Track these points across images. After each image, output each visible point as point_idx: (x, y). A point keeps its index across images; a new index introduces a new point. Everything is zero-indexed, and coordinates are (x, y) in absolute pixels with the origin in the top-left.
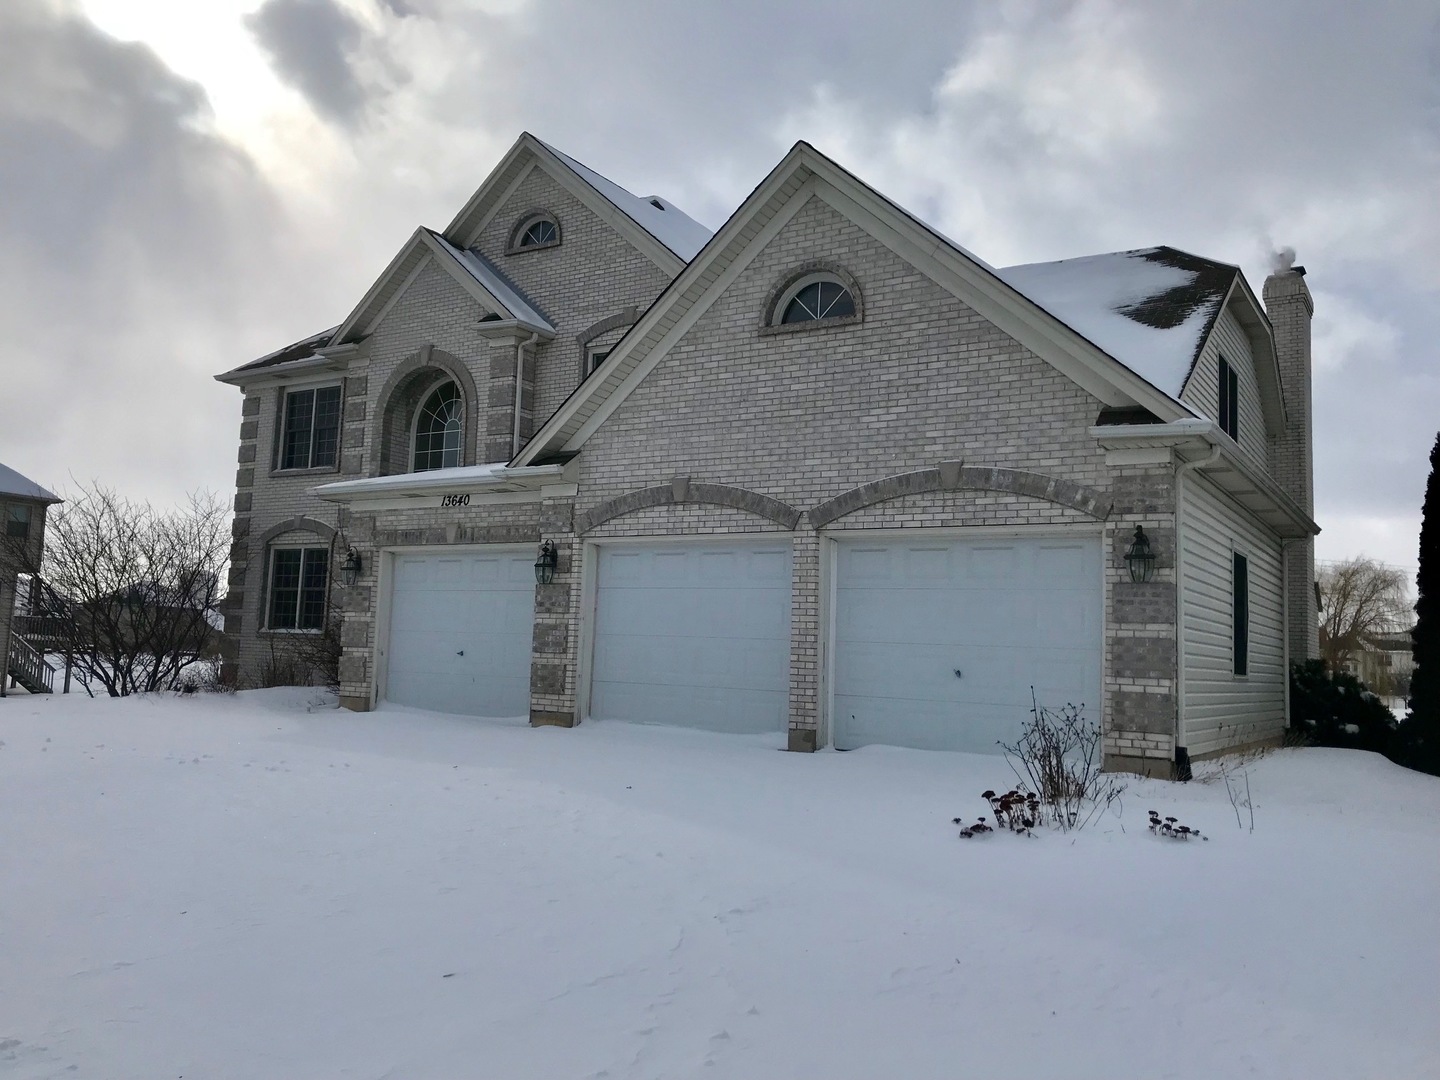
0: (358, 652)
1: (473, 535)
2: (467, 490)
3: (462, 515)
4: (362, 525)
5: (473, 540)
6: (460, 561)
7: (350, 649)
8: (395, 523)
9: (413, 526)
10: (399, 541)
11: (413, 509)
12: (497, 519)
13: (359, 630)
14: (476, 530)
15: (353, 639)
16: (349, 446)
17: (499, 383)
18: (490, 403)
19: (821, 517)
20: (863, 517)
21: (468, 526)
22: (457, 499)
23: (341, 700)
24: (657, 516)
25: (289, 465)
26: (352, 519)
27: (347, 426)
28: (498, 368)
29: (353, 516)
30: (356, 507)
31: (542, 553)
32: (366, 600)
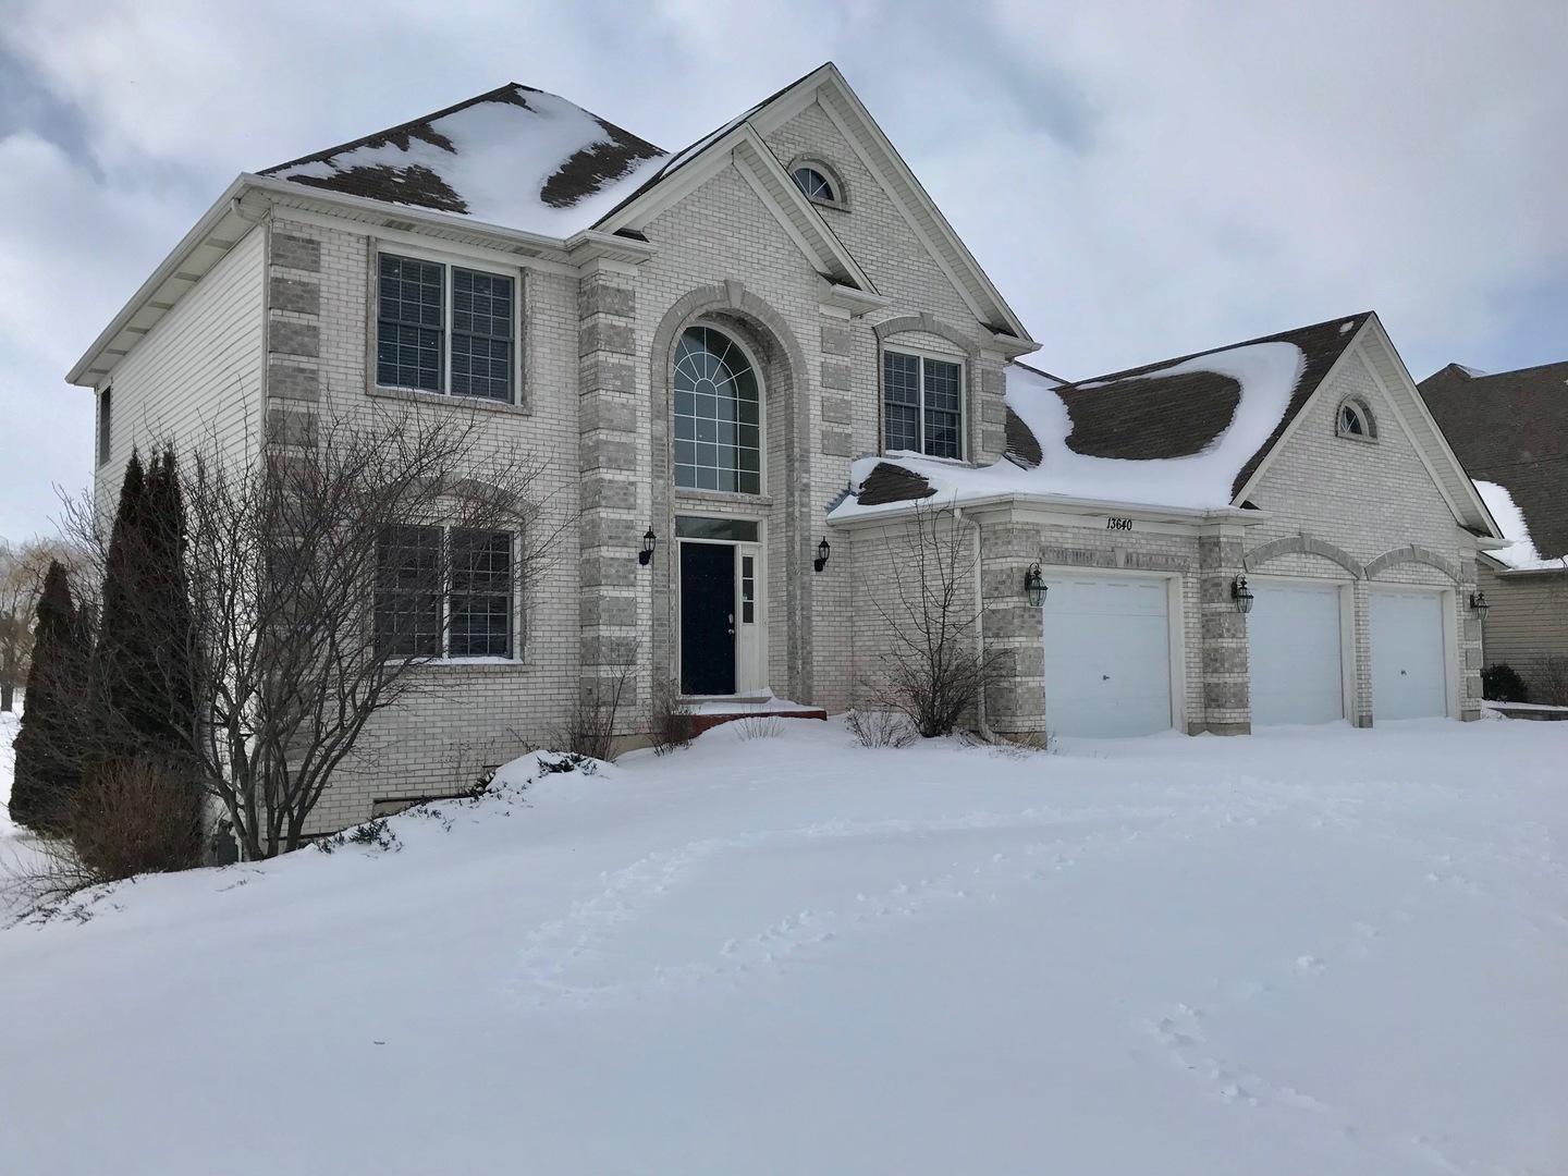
0: (1032, 682)
1: (1138, 561)
2: (1128, 515)
3: (1124, 540)
4: (1028, 538)
5: (1138, 566)
6: (1094, 584)
7: (1024, 679)
8: (1061, 540)
9: (1079, 545)
10: (1070, 560)
11: (1078, 528)
12: (1154, 547)
13: (1035, 657)
14: (1141, 556)
15: (1029, 668)
16: (611, 387)
17: (833, 360)
18: (822, 383)
19: (1371, 571)
20: (1385, 574)
21: (1130, 550)
22: (1121, 523)
23: (1013, 737)
24: (1291, 560)
25: (385, 376)
26: (1008, 531)
27: (602, 356)
28: (833, 340)
29: (1009, 526)
30: (1019, 517)
31: (1239, 585)
32: (1040, 622)
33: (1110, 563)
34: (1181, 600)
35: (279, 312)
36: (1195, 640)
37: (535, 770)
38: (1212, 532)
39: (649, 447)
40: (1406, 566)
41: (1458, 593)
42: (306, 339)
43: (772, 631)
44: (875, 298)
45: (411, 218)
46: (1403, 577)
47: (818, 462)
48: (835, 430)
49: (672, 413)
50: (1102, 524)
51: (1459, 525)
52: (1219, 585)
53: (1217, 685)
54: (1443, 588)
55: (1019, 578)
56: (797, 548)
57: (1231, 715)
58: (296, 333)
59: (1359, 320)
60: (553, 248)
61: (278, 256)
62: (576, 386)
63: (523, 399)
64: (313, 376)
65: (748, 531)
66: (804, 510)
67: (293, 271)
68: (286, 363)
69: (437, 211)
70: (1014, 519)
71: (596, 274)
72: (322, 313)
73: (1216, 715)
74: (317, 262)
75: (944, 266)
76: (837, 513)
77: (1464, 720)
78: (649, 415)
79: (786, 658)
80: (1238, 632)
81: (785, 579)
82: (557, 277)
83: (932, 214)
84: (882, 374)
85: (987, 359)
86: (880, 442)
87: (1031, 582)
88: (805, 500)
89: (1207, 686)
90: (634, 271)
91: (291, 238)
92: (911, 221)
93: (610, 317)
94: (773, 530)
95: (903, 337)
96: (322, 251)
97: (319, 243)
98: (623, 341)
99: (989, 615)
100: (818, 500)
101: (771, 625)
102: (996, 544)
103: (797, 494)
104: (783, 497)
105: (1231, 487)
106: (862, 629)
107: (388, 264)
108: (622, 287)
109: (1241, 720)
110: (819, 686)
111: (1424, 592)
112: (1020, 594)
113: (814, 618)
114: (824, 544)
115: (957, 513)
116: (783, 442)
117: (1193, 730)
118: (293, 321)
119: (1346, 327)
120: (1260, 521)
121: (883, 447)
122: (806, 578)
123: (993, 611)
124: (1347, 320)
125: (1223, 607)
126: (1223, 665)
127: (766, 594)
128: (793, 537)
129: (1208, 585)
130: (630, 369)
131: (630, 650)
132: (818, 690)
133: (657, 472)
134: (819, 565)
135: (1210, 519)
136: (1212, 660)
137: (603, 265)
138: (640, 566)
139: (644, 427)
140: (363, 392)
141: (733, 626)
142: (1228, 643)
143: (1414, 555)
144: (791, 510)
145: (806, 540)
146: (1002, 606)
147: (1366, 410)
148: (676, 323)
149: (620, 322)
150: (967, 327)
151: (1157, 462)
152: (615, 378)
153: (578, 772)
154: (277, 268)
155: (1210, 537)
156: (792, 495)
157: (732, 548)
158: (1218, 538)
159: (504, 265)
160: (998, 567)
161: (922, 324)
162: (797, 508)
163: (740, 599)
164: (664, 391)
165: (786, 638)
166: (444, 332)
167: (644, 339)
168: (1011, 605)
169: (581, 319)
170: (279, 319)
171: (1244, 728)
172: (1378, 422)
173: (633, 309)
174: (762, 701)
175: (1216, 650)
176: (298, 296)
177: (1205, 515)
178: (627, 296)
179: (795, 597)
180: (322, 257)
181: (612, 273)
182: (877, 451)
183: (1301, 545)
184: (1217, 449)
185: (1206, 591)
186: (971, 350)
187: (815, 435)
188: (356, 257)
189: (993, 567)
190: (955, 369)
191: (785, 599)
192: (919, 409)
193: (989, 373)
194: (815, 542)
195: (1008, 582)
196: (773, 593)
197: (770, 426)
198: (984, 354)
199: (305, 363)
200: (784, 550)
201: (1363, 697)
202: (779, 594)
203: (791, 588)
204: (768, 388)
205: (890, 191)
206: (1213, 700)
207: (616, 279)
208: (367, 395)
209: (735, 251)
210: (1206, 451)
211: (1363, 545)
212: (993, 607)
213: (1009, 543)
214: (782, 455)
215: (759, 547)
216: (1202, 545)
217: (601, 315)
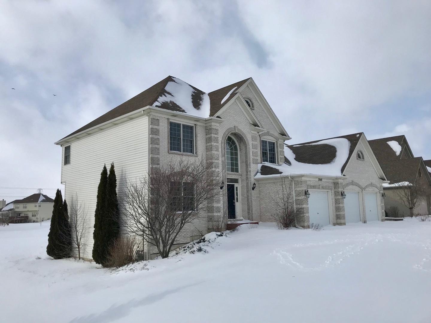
0: (307, 215)
1: (324, 187)
2: (321, 178)
3: (321, 183)
4: (305, 183)
5: (324, 189)
8: (310, 183)
9: (314, 184)
10: (313, 188)
11: (313, 181)
12: (326, 184)
13: (307, 209)
15: (306, 212)
16: (214, 150)
17: (254, 143)
18: (252, 147)
19: (364, 189)
20: (367, 189)
21: (322, 185)
22: (320, 180)
23: (304, 227)
24: (351, 187)
25: (171, 149)
26: (302, 182)
27: (213, 143)
28: (254, 139)
29: (301, 181)
30: (303, 178)
31: (343, 193)
32: (308, 202)
33: (319, 188)
34: (331, 196)
35: (152, 135)
36: (334, 205)
37: (216, 237)
38: (337, 181)
39: (221, 163)
40: (370, 187)
41: (380, 193)
42: (157, 141)
43: (242, 204)
44: (262, 129)
45: (177, 114)
46: (370, 190)
47: (252, 165)
48: (255, 158)
49: (226, 155)
50: (317, 180)
51: (379, 178)
52: (339, 192)
53: (339, 214)
54: (376, 192)
55: (304, 192)
56: (249, 185)
57: (342, 221)
58: (155, 140)
59: (361, 134)
60: (203, 120)
61: (152, 123)
62: (205, 150)
63: (196, 153)
64: (158, 149)
65: (236, 181)
66: (250, 176)
67: (155, 126)
68: (154, 146)
69: (181, 112)
70: (303, 179)
71: (211, 126)
72: (160, 135)
73: (339, 221)
74: (159, 124)
75: (272, 121)
76: (256, 177)
77: (382, 221)
78: (221, 156)
79: (247, 210)
80: (343, 203)
81: (246, 192)
82: (202, 126)
83: (270, 110)
84: (261, 145)
85: (280, 142)
86: (261, 160)
87: (306, 193)
88: (250, 174)
89: (337, 215)
90: (218, 125)
91: (154, 119)
92: (265, 111)
93: (214, 135)
94: (242, 181)
95: (265, 137)
96: (160, 122)
97: (159, 120)
98: (216, 140)
99: (296, 200)
100: (252, 174)
101: (242, 202)
102: (298, 184)
103: (249, 173)
104: (245, 173)
105: (341, 171)
106: (263, 203)
107: (171, 124)
108: (216, 128)
109: (344, 222)
110: (254, 216)
111: (373, 193)
112: (304, 196)
113: (253, 201)
114: (254, 184)
115: (290, 178)
116: (245, 161)
117: (334, 224)
118: (155, 137)
119: (358, 136)
120: (346, 178)
121: (262, 161)
122: (251, 192)
123: (298, 199)
124: (358, 134)
125: (340, 197)
126: (340, 210)
127: (241, 196)
128: (248, 182)
129: (336, 193)
130: (218, 146)
131: (219, 209)
132: (254, 218)
133: (223, 168)
134: (253, 189)
135: (337, 178)
136: (338, 209)
137: (213, 124)
138: (220, 190)
139: (220, 159)
140: (167, 152)
141: (234, 203)
142: (341, 205)
143: (372, 185)
144: (247, 176)
145: (251, 183)
146: (300, 198)
147: (362, 153)
148: (226, 136)
149: (216, 136)
150: (276, 134)
151: (320, 165)
152: (215, 148)
153: (224, 237)
154: (152, 126)
155: (336, 182)
156: (248, 173)
157: (234, 185)
158: (338, 182)
159: (191, 123)
160: (299, 190)
161: (268, 134)
162: (249, 176)
163: (236, 197)
164: (224, 151)
165: (247, 205)
166: (181, 139)
167: (220, 139)
168: (302, 198)
169: (206, 135)
170: (152, 137)
171: (345, 224)
172: (364, 156)
173: (218, 133)
174: (242, 220)
175: (339, 207)
176: (155, 132)
177: (336, 177)
178: (217, 130)
179: (249, 196)
180: (160, 123)
181: (215, 125)
182: (260, 162)
183: (353, 183)
184: (334, 162)
185: (336, 194)
186: (277, 140)
187: (251, 159)
188: (166, 123)
189: (297, 190)
190: (274, 143)
191: (246, 196)
192: (267, 152)
193: (281, 144)
194: (252, 183)
195: (302, 193)
196: (242, 195)
197: (241, 157)
198: (280, 140)
199: (157, 146)
200: (246, 185)
201: (364, 217)
202: (245, 195)
203: (248, 194)
204: (240, 149)
205: (261, 105)
206: (338, 218)
207: (215, 127)
208: (168, 153)
209: (236, 119)
210: (332, 163)
211: (363, 183)
212: (298, 198)
213: (302, 184)
214: (244, 164)
215: (239, 185)
216: (334, 184)
217: (212, 134)
